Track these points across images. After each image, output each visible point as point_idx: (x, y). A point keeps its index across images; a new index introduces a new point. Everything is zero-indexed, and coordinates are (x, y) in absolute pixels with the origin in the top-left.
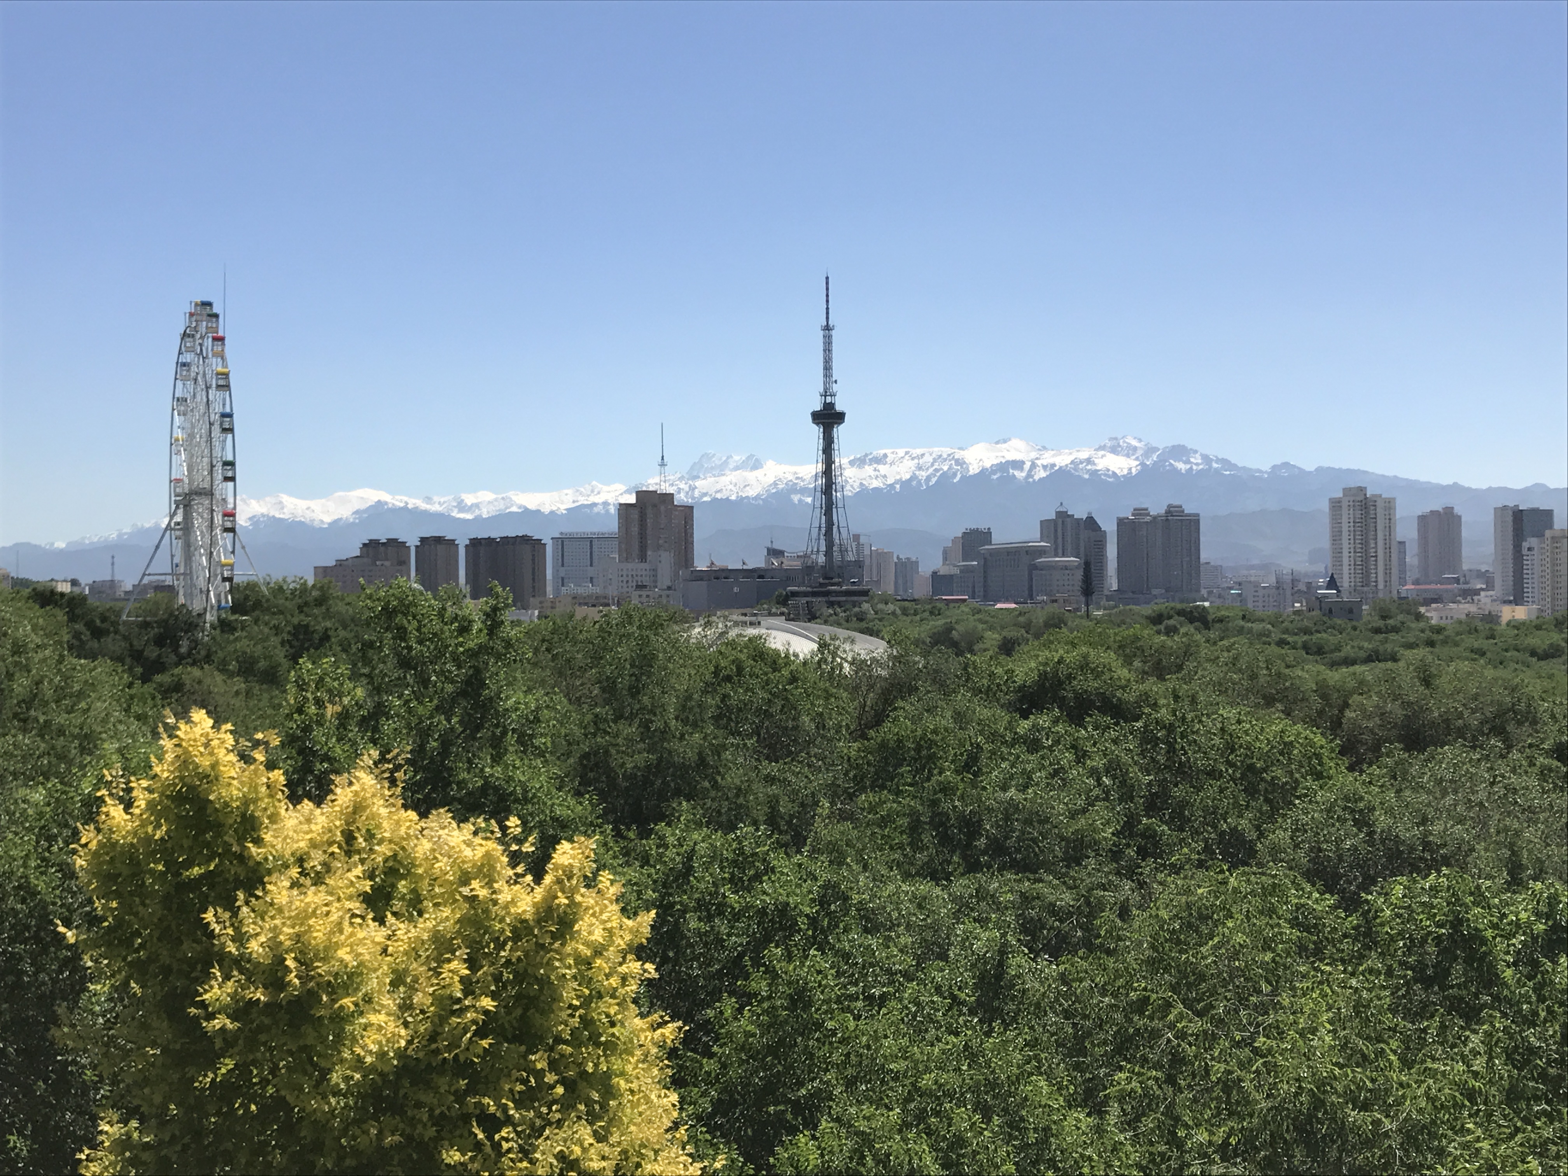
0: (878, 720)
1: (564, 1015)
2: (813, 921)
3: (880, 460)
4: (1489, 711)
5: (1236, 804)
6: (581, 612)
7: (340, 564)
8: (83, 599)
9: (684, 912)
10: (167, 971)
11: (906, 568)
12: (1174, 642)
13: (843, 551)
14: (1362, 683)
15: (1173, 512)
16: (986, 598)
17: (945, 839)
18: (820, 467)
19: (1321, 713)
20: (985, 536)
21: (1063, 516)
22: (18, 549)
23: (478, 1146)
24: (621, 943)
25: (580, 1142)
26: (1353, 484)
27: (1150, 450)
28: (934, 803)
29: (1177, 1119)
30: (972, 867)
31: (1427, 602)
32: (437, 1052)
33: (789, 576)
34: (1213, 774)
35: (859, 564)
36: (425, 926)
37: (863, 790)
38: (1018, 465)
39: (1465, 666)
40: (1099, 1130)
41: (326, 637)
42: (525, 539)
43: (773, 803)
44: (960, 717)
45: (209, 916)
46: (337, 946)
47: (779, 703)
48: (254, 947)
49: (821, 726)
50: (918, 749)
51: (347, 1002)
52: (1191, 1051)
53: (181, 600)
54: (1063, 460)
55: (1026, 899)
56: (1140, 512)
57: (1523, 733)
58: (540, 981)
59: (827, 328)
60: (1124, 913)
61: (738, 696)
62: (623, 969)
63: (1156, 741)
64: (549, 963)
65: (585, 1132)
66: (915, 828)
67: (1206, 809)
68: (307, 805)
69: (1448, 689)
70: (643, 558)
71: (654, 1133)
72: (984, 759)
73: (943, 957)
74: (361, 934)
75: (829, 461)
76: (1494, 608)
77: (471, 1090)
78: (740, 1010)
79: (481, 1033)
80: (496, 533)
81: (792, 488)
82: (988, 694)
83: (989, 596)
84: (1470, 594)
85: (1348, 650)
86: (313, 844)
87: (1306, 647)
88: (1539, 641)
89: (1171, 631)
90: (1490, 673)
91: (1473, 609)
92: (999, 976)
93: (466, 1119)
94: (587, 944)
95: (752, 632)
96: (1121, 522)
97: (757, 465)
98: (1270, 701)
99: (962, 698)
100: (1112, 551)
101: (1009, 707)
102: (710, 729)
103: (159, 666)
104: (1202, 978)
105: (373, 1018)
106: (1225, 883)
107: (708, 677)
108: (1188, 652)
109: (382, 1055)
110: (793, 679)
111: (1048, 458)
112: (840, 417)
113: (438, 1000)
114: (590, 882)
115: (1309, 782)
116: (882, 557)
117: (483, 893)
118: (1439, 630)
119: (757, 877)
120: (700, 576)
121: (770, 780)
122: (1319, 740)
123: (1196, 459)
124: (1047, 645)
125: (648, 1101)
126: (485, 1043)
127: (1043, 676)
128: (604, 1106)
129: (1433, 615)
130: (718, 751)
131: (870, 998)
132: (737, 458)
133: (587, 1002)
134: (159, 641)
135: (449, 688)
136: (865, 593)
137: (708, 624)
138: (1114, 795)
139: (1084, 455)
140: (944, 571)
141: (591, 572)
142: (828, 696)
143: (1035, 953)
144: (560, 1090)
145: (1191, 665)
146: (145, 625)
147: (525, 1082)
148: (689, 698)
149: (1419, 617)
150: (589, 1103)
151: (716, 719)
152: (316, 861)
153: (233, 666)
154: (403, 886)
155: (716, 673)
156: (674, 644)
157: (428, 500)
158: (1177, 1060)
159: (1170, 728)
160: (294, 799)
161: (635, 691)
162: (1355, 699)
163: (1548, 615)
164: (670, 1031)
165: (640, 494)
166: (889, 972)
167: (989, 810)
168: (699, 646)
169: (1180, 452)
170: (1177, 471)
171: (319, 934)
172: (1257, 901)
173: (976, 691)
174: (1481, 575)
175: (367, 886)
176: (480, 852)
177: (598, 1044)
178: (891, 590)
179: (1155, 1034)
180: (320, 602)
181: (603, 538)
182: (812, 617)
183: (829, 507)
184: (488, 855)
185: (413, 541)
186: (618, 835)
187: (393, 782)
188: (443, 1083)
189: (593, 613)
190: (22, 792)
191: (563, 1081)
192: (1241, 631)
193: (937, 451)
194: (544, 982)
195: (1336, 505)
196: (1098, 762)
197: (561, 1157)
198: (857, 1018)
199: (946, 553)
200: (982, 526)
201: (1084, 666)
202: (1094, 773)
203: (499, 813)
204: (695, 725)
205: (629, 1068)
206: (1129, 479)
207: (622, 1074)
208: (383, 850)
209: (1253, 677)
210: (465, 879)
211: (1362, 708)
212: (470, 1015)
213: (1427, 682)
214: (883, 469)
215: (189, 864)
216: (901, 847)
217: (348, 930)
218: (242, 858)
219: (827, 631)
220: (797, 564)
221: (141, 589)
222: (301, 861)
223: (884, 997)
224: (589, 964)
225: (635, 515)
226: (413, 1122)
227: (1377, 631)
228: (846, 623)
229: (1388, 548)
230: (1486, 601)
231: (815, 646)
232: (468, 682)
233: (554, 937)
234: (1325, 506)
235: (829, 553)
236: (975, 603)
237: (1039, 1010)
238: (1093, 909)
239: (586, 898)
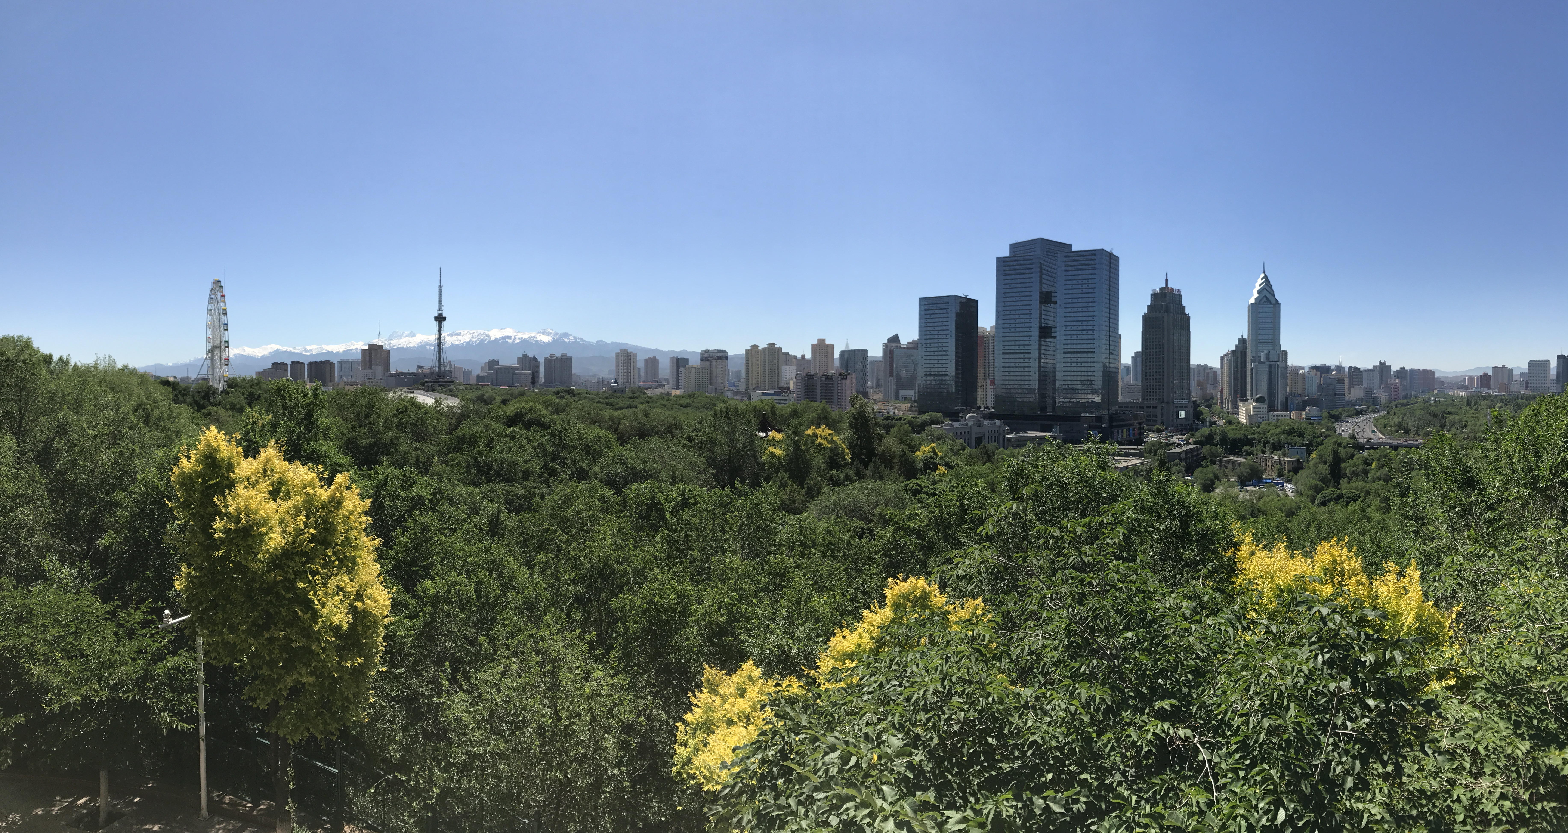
0: (456, 428)
1: (339, 536)
2: (431, 501)
3: (459, 334)
4: (667, 425)
5: (582, 458)
6: (347, 388)
7: (264, 371)
8: (178, 383)
9: (384, 498)
10: (202, 517)
11: (467, 373)
12: (563, 402)
13: (445, 367)
14: (625, 416)
15: (564, 356)
16: (497, 384)
17: (479, 471)
18: (437, 336)
19: (611, 426)
20: (497, 362)
21: (525, 356)
22: (157, 366)
23: (310, 582)
24: (359, 510)
25: (344, 581)
26: (624, 348)
27: (556, 334)
28: (476, 458)
29: (558, 571)
30: (489, 481)
31: (647, 388)
32: (295, 548)
33: (425, 375)
34: (575, 447)
35: (450, 371)
36: (290, 503)
37: (450, 453)
38: (509, 337)
39: (659, 410)
40: (531, 576)
41: (259, 396)
42: (328, 362)
43: (418, 457)
44: (486, 427)
45: (215, 499)
46: (260, 510)
47: (420, 422)
48: (231, 509)
49: (435, 430)
50: (470, 439)
51: (263, 529)
52: (564, 546)
53: (211, 383)
54: (526, 336)
55: (508, 492)
56: (552, 355)
57: (677, 432)
58: (330, 523)
59: (440, 286)
60: (542, 498)
61: (405, 419)
62: (360, 520)
63: (555, 436)
64: (333, 517)
65: (346, 578)
66: (468, 467)
67: (572, 460)
68: (250, 459)
69: (653, 418)
70: (371, 369)
71: (371, 578)
72: (494, 443)
73: (478, 513)
74: (268, 506)
75: (440, 335)
76: (670, 391)
77: (307, 562)
78: (403, 533)
79: (310, 542)
80: (318, 360)
81: (427, 344)
82: (497, 419)
83: (498, 383)
84: (662, 386)
85: (621, 405)
86: (252, 473)
87: (607, 404)
88: (682, 402)
89: (562, 397)
90: (667, 413)
91: (662, 391)
92: (497, 521)
93: (306, 572)
94: (347, 511)
95: (411, 395)
96: (546, 359)
97: (414, 335)
98: (594, 422)
99: (487, 421)
100: (542, 369)
101: (504, 424)
102: (395, 430)
103: (204, 407)
104: (568, 520)
105: (272, 535)
106: (577, 487)
107: (395, 412)
108: (567, 405)
109: (276, 549)
110: (426, 413)
111: (520, 335)
112: (444, 319)
113: (295, 529)
114: (348, 488)
115: (607, 450)
116: (459, 369)
117: (311, 492)
118: (651, 398)
119: (411, 486)
120: (392, 375)
121: (416, 449)
122: (610, 436)
123: (571, 338)
124: (518, 402)
125: (369, 566)
126: (312, 545)
127: (517, 413)
128: (353, 568)
129: (649, 392)
130: (398, 438)
131: (450, 530)
132: (407, 333)
133: (347, 531)
134: (203, 398)
135: (300, 417)
136: (452, 382)
137: (395, 392)
138: (540, 455)
139: (533, 335)
140: (481, 374)
141: (351, 373)
142: (438, 419)
143: (510, 511)
144: (337, 563)
145: (568, 410)
146: (199, 392)
147: (324, 559)
148: (387, 419)
149: (644, 393)
150: (347, 567)
151: (397, 427)
152: (253, 479)
153: (228, 406)
154: (284, 488)
155: (397, 410)
156: (382, 400)
157: (294, 348)
158: (559, 549)
159: (560, 432)
160: (246, 457)
161: (367, 417)
162: (622, 421)
163: (686, 393)
164: (377, 542)
165: (370, 346)
166: (458, 520)
167: (496, 460)
168: (392, 401)
169: (566, 335)
170: (564, 342)
171: (253, 506)
172: (588, 493)
173: (492, 418)
174: (665, 379)
175: (271, 488)
176: (310, 477)
177: (351, 546)
178: (462, 381)
179: (552, 540)
180: (258, 384)
181: (356, 361)
182: (433, 390)
183: (440, 351)
184: (313, 478)
185: (289, 363)
186: (360, 469)
187: (280, 451)
188: (297, 559)
189: (351, 388)
190: (156, 452)
191: (338, 560)
192: (585, 398)
193: (479, 331)
194: (331, 524)
195: (617, 355)
196: (535, 443)
197: (338, 586)
198: (446, 536)
199: (482, 368)
200: (495, 358)
201: (531, 410)
202: (534, 447)
203: (317, 463)
204: (389, 429)
205: (362, 554)
206: (549, 344)
207: (360, 557)
208: (277, 475)
209: (589, 414)
210: (305, 487)
211: (625, 424)
212: (307, 535)
213: (646, 415)
214: (460, 338)
215: (210, 480)
216: (463, 473)
217: (263, 504)
218: (228, 478)
219: (438, 395)
220: (428, 371)
221: (197, 379)
222: (248, 479)
223: (455, 529)
224: (348, 517)
225: (368, 353)
226: (286, 573)
227: (630, 398)
228: (445, 393)
229: (634, 370)
230: (667, 389)
231: (433, 401)
232: (307, 414)
233: (335, 508)
234: (614, 355)
235: (439, 367)
236: (492, 386)
237: (511, 533)
238: (531, 496)
239: (347, 494)
